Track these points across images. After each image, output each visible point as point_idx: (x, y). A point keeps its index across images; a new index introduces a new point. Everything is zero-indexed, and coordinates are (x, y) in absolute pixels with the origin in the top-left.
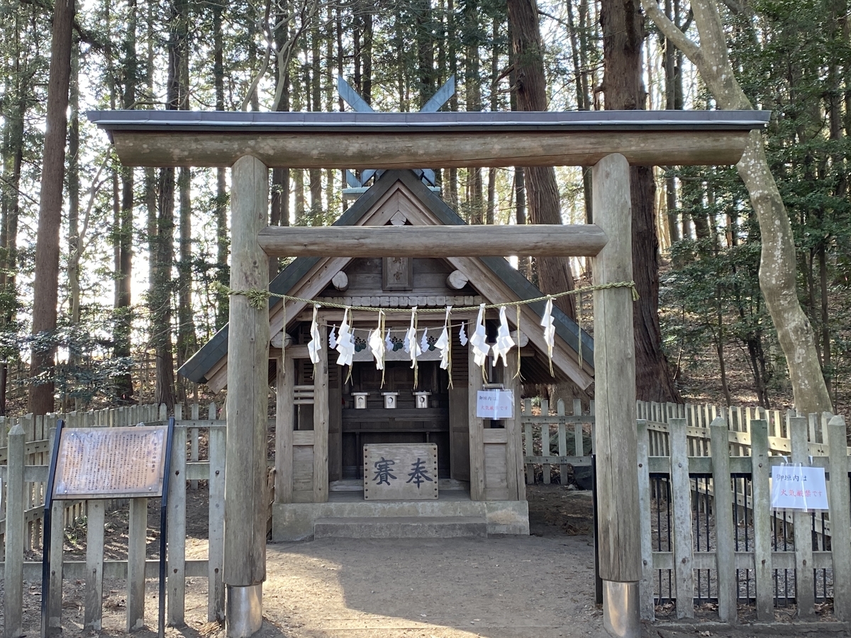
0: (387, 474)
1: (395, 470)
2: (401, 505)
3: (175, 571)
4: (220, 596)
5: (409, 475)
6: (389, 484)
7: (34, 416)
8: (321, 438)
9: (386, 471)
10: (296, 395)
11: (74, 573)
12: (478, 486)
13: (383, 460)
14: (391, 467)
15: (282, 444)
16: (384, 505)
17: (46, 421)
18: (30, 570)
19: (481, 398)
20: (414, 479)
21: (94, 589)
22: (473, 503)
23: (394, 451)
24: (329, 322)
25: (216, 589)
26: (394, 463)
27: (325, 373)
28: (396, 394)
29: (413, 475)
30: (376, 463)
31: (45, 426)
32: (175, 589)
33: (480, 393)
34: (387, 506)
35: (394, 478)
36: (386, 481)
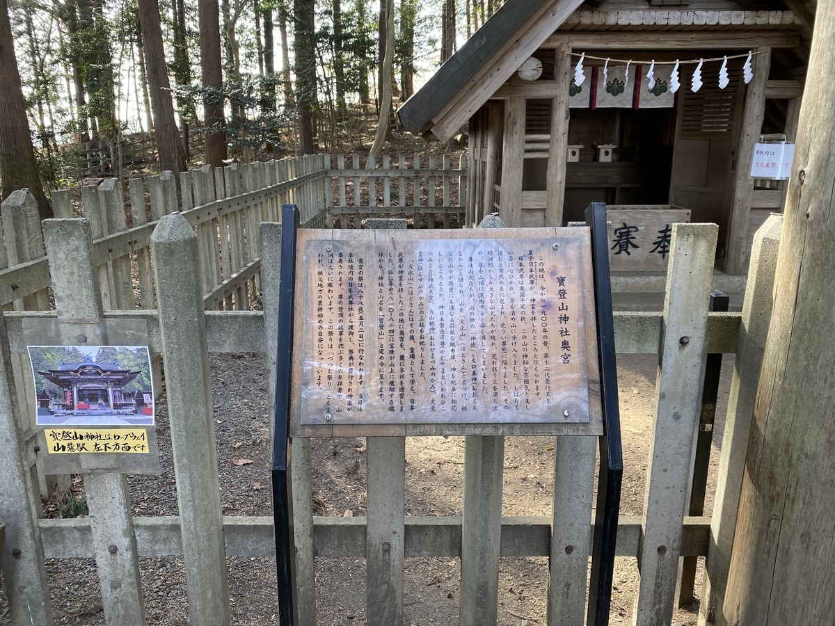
0: (628, 242)
1: (637, 237)
2: (647, 280)
3: (569, 550)
4: (664, 598)
5: (654, 244)
6: (629, 254)
7: (213, 169)
8: (557, 200)
9: (627, 239)
10: (530, 146)
11: (340, 546)
12: (739, 257)
13: (625, 226)
14: (633, 234)
15: (510, 208)
16: (627, 279)
17: (227, 175)
18: (239, 539)
19: (758, 152)
20: (660, 249)
21: (388, 583)
22: (731, 278)
23: (639, 216)
24: (574, 50)
25: (657, 585)
26: (637, 230)
27: (567, 118)
28: (581, 147)
29: (659, 243)
30: (616, 230)
31: (227, 180)
32: (568, 585)
33: (758, 146)
34: (631, 280)
35: (635, 246)
36: (626, 250)
